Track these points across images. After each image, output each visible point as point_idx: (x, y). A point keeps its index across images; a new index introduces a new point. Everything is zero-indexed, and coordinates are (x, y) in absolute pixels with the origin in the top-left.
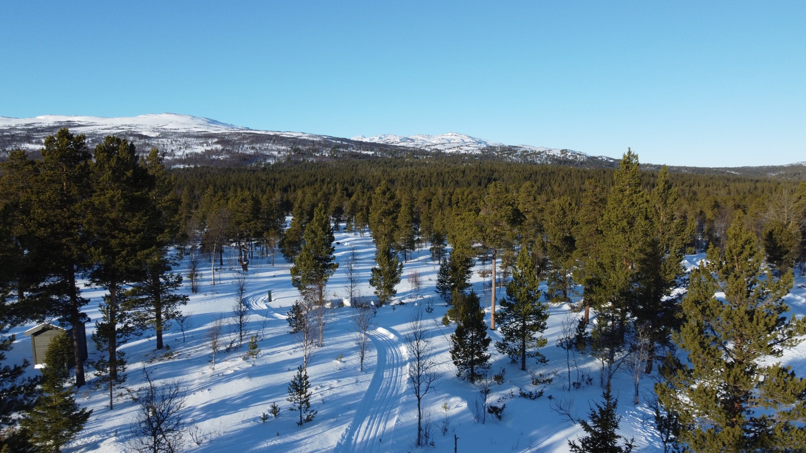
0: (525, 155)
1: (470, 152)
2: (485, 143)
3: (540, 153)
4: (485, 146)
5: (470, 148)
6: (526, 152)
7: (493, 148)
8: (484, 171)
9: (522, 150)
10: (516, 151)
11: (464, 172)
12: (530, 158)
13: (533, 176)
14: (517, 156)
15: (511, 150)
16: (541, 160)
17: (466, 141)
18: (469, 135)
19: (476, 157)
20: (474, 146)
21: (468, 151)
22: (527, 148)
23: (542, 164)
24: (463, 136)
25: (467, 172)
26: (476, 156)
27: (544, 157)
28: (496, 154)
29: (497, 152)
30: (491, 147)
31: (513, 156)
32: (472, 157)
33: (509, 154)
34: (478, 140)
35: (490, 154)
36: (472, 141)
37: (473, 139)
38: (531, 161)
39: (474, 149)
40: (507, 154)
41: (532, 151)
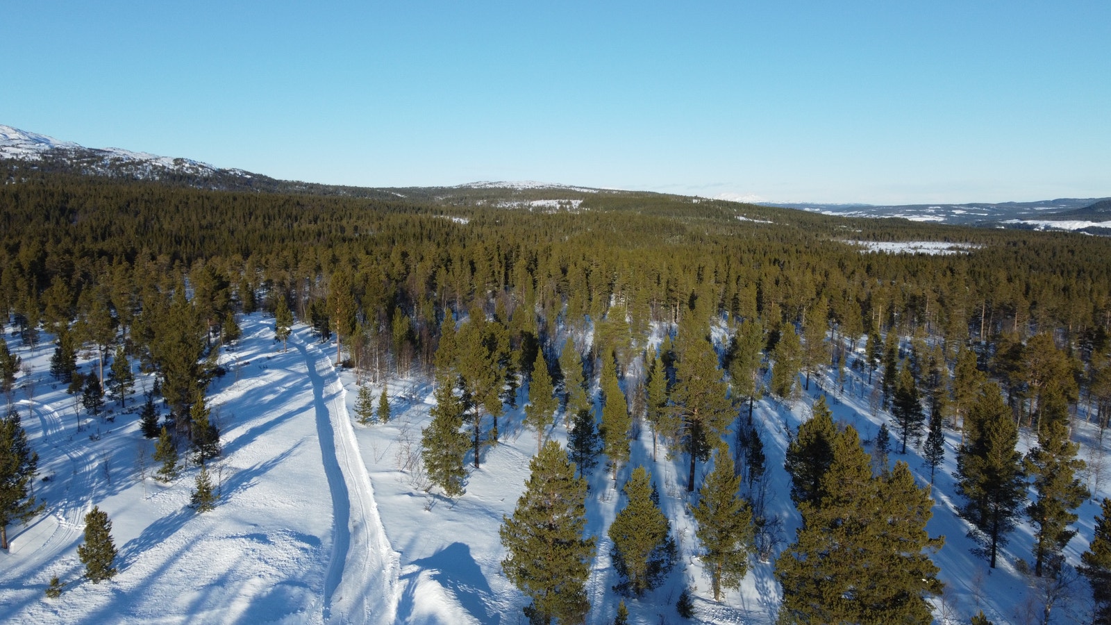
0: (117, 164)
1: (20, 157)
2: (47, 142)
3: (141, 162)
4: (47, 148)
5: (20, 150)
6: (118, 159)
7: (61, 152)
8: (52, 195)
9: (111, 156)
10: (102, 159)
11: (16, 196)
12: (126, 170)
13: (131, 205)
14: (103, 166)
15: (94, 156)
16: (143, 174)
17: (11, 136)
18: (16, 127)
19: (33, 166)
20: (28, 146)
21: (17, 155)
22: (120, 154)
23: (146, 181)
24: (5, 128)
25: (23, 196)
26: (34, 163)
27: (148, 170)
28: (69, 162)
29: (69, 159)
30: (57, 149)
31: (97, 166)
32: (24, 167)
33: (90, 163)
34: (33, 137)
35: (57, 162)
36: (21, 137)
37: (23, 134)
38: (128, 175)
39: (27, 152)
40: (88, 162)
41: (129, 159)
